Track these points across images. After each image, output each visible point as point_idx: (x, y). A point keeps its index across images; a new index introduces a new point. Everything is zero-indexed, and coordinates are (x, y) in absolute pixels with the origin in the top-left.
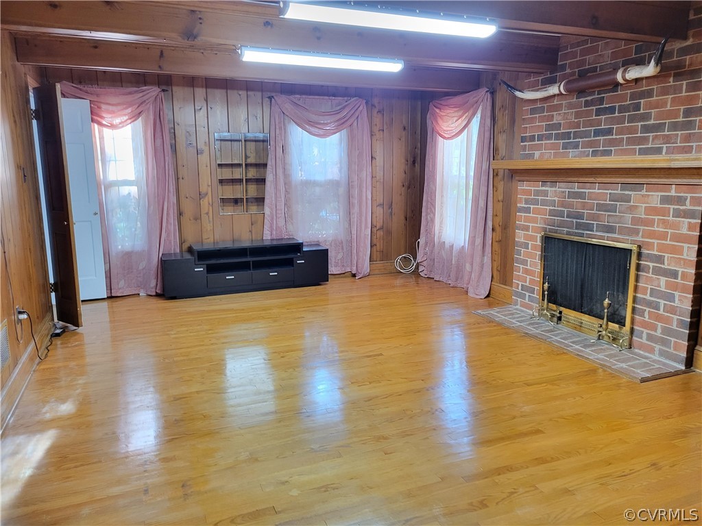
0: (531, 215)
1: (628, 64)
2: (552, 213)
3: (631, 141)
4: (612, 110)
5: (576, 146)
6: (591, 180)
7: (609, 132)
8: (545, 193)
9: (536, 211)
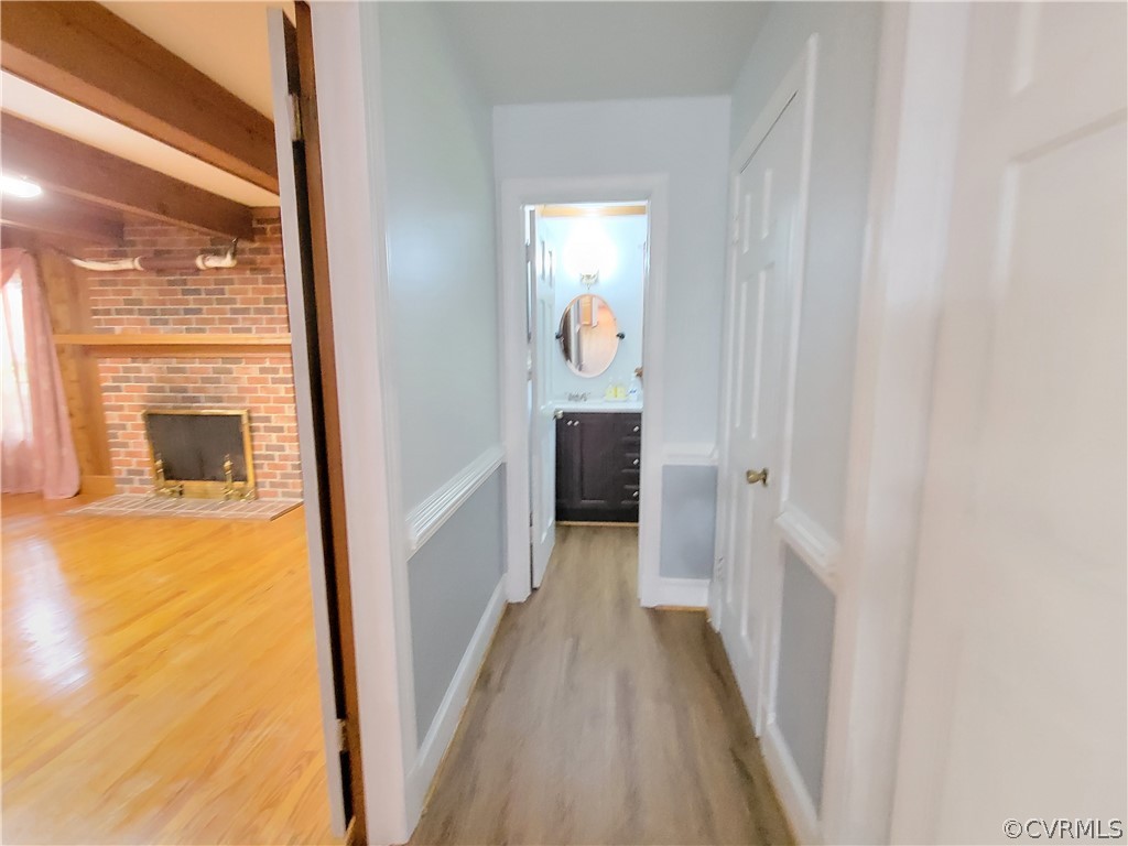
0: (124, 393)
1: (205, 252)
2: (150, 389)
3: (222, 321)
4: (197, 292)
5: (166, 322)
6: (190, 355)
7: (199, 311)
8: (138, 370)
9: (130, 389)
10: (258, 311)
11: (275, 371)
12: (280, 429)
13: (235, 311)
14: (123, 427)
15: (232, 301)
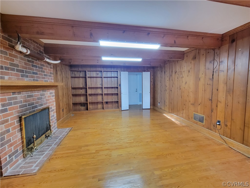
4: (36, 67)
5: (27, 77)
7: (36, 74)
8: (16, 98)
10: (49, 76)
11: (52, 93)
12: (54, 110)
13: (45, 75)
15: (44, 72)
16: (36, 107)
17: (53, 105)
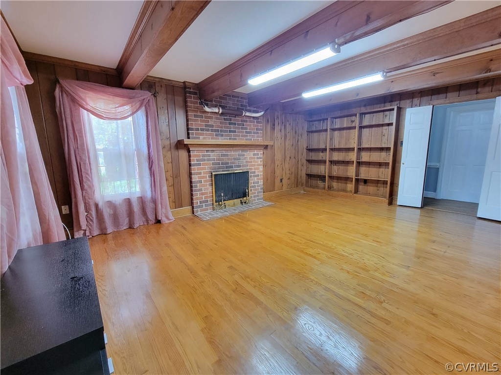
0: (202, 166)
2: (213, 164)
3: (243, 136)
4: (235, 124)
5: (222, 135)
7: (235, 132)
8: (209, 156)
9: (203, 164)
10: (254, 133)
11: (258, 154)
12: (258, 175)
13: (246, 133)
14: (201, 182)
15: (246, 129)
16: (231, 167)
17: (258, 169)
